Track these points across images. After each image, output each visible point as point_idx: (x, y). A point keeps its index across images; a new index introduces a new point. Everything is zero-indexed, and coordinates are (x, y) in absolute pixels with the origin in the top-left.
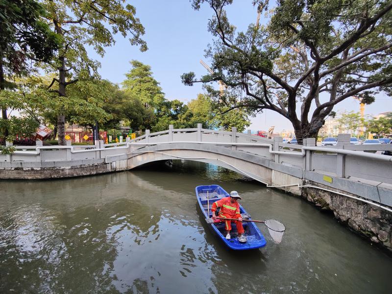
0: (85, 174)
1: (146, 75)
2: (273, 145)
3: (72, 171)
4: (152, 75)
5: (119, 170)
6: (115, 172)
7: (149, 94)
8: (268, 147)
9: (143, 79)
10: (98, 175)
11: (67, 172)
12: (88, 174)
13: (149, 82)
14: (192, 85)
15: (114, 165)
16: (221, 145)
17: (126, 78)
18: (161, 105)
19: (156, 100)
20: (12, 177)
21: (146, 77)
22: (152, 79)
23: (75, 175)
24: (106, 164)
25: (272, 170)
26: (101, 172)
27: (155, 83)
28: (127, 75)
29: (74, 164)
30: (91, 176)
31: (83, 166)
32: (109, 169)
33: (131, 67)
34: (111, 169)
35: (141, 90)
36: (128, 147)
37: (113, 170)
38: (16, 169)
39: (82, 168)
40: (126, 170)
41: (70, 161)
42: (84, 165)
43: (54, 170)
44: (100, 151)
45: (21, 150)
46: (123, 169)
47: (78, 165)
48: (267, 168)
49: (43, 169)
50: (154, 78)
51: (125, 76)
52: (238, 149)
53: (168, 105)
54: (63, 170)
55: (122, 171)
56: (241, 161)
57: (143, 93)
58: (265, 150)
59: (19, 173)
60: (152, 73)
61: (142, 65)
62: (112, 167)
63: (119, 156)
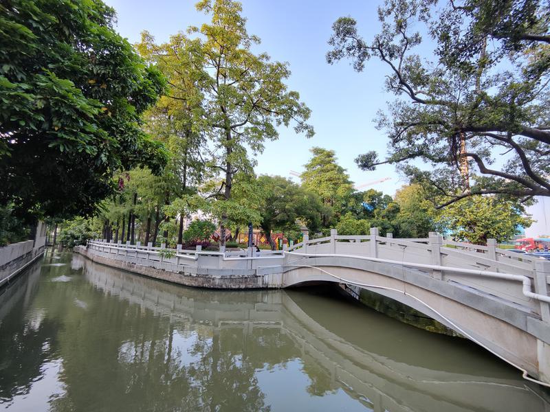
0: (234, 287)
1: (329, 162)
2: (531, 279)
3: (222, 281)
4: (337, 161)
5: (271, 286)
6: (266, 289)
7: (331, 186)
8: (520, 283)
9: (325, 168)
10: (246, 289)
11: (217, 282)
12: (237, 287)
13: (332, 170)
14: (374, 169)
15: (266, 279)
16: (410, 267)
17: (305, 170)
18: (347, 198)
19: (341, 192)
20: (176, 281)
21: (328, 165)
22: (335, 166)
23: (224, 287)
24: (257, 277)
25: (535, 338)
26: (250, 286)
27: (341, 170)
28: (306, 166)
29: (224, 274)
30: (239, 290)
31: (232, 277)
32: (260, 284)
33: (312, 156)
34: (263, 284)
35: (320, 182)
36: (283, 257)
37: (264, 286)
38: (180, 273)
39: (231, 279)
40: (280, 288)
41: (222, 270)
42: (234, 276)
43: (207, 278)
44: (252, 260)
45: (185, 254)
46: (276, 286)
47: (228, 274)
48: (521, 331)
49: (198, 276)
50: (339, 165)
51: (304, 168)
52: (447, 277)
53: (359, 197)
54: (213, 279)
55: (275, 289)
56: (455, 304)
57: (324, 185)
58: (513, 287)
59: (180, 277)
60: (337, 159)
61: (324, 151)
62: (263, 281)
63: (273, 268)
